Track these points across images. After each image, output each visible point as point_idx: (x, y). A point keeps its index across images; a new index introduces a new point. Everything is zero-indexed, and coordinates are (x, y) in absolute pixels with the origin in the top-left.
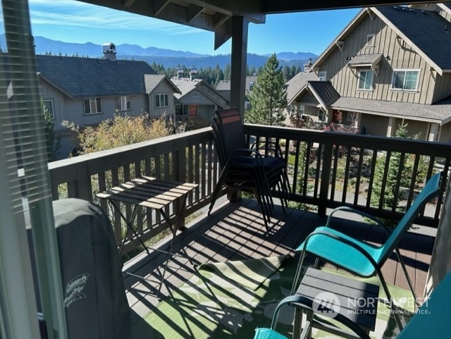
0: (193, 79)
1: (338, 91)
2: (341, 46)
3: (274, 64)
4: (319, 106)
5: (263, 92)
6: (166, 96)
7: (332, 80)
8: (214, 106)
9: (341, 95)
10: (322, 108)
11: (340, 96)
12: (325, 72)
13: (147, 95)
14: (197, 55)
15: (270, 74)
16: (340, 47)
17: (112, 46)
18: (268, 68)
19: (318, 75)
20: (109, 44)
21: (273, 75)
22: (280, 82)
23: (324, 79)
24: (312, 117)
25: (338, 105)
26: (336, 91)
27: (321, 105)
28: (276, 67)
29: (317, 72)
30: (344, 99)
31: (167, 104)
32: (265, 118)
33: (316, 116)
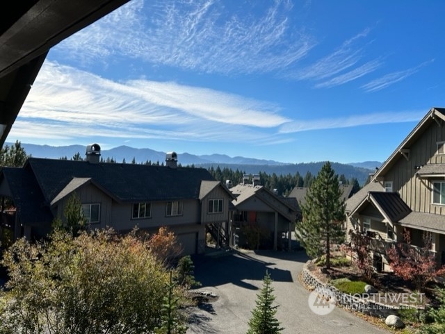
0: (255, 185)
1: (408, 204)
2: (407, 154)
3: (328, 172)
4: (384, 221)
5: (316, 202)
6: (221, 202)
7: (400, 192)
8: (274, 214)
9: (412, 209)
10: (388, 223)
11: (411, 211)
12: (391, 183)
13: (199, 200)
14: (279, 163)
15: (324, 183)
16: (405, 155)
17: (174, 155)
18: (321, 177)
19: (384, 186)
20: (171, 153)
21: (328, 184)
22: (336, 192)
23: (391, 190)
24: (380, 233)
25: (409, 221)
26: (406, 204)
27: (387, 220)
28: (331, 175)
29: (382, 182)
30: (415, 214)
31: (220, 210)
32: (318, 231)
33: (385, 232)
